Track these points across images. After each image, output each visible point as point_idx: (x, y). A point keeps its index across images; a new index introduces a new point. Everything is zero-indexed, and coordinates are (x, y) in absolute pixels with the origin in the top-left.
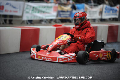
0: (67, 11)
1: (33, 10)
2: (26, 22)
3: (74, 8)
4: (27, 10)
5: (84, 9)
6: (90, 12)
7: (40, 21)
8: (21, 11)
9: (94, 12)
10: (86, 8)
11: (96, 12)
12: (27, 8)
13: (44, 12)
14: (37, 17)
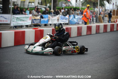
0: (38, 20)
1: (17, 20)
2: (12, 27)
3: (42, 17)
4: (13, 20)
5: (48, 18)
6: (51, 19)
7: (21, 27)
8: (10, 21)
9: (54, 19)
10: (49, 17)
11: (55, 19)
12: (13, 19)
13: (23, 21)
14: (19, 24)
